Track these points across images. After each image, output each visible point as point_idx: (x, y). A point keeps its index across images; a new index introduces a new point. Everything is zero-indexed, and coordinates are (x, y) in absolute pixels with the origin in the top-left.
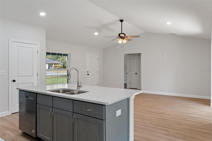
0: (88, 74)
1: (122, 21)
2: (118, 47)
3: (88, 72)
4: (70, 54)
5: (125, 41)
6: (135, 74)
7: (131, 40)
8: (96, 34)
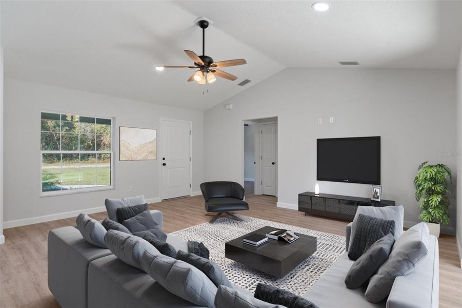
0: (164, 164)
1: (203, 24)
2: (231, 105)
3: (164, 159)
4: (114, 118)
5: (212, 78)
6: (272, 165)
7: (237, 78)
8: (160, 69)
